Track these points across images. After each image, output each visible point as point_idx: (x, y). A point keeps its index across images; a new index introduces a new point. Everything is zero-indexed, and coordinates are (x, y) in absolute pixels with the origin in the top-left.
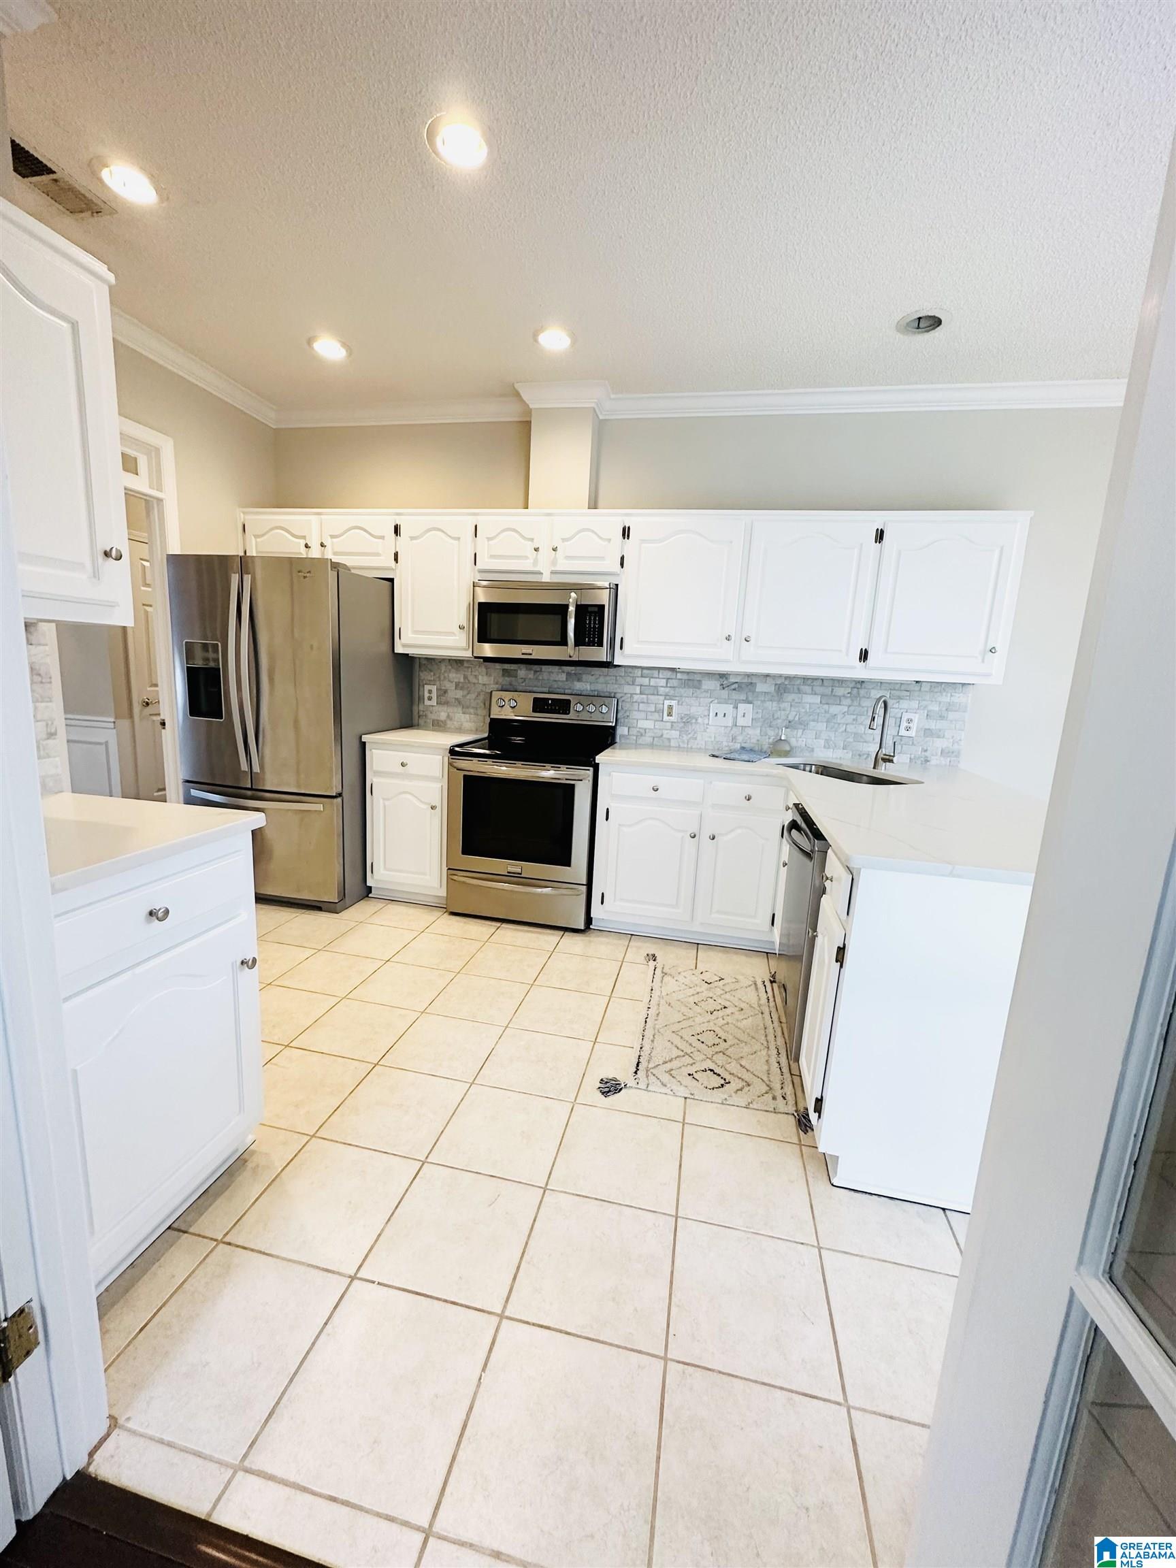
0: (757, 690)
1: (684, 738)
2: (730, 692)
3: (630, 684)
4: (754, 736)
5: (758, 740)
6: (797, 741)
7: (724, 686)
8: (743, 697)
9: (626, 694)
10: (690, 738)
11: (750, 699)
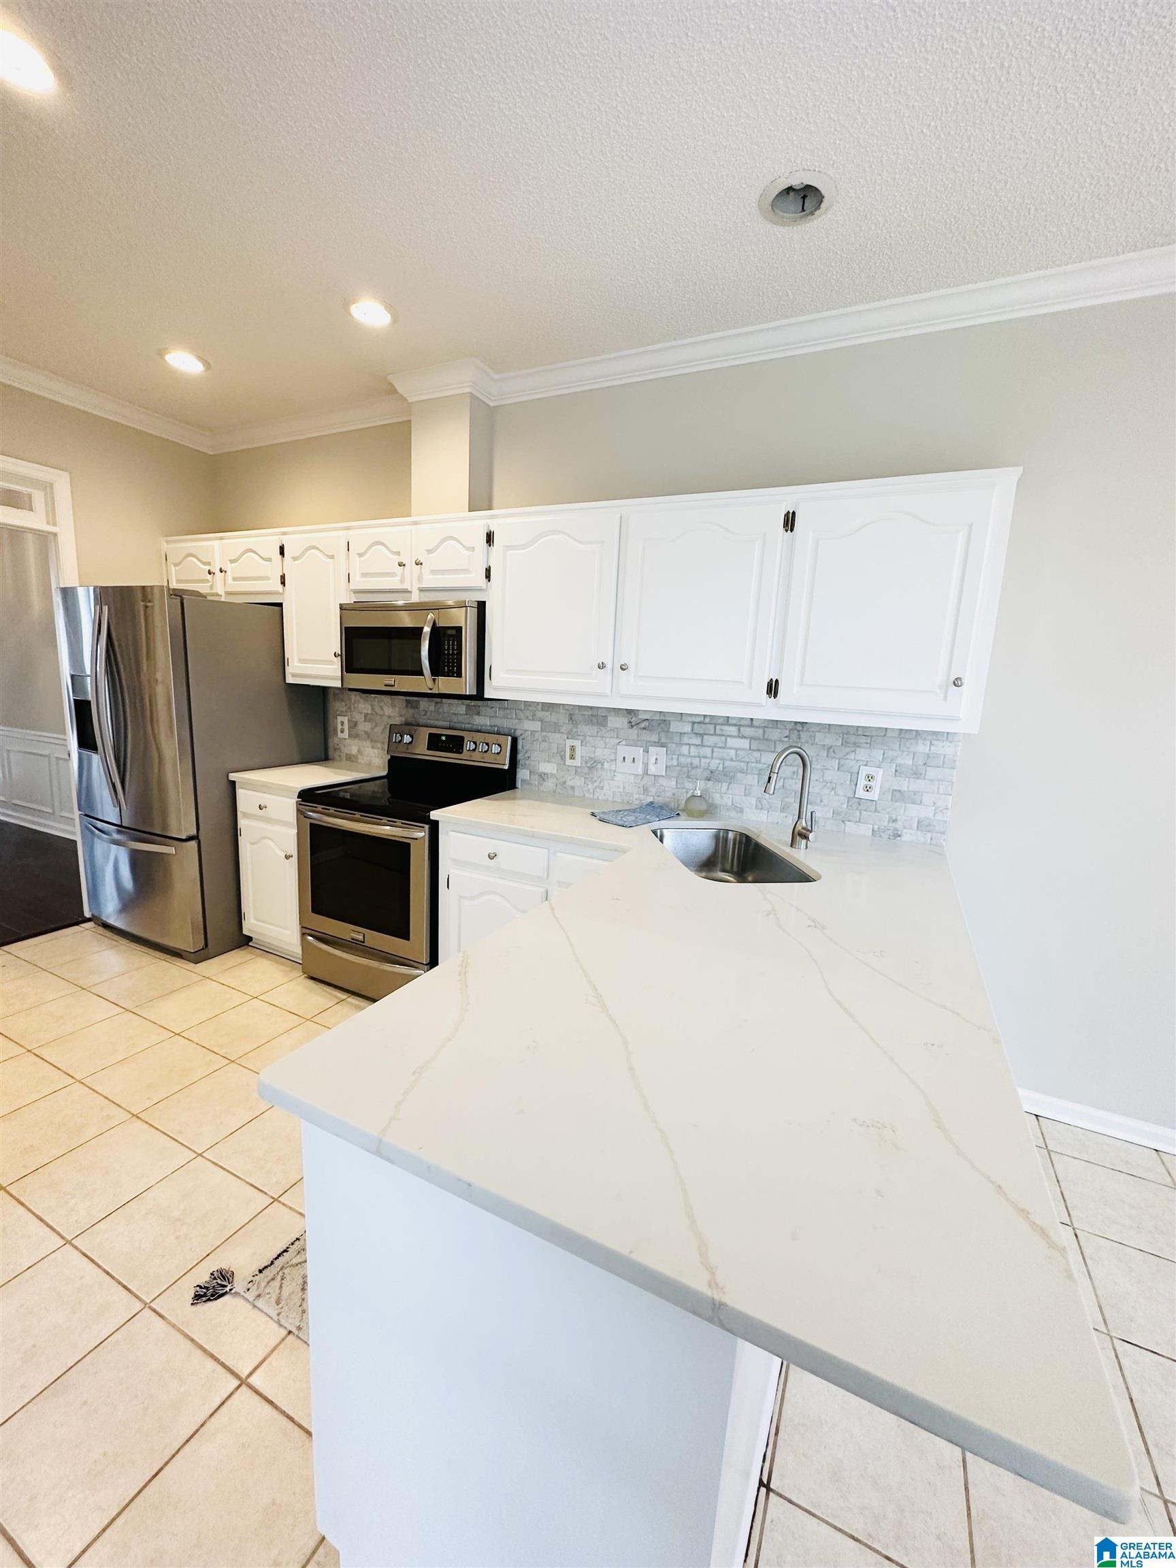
0: (671, 730)
1: (590, 786)
2: (641, 731)
3: (529, 720)
4: (668, 789)
5: (674, 794)
6: (722, 797)
7: (633, 724)
8: (654, 738)
9: (526, 731)
10: (597, 786)
11: (663, 740)
